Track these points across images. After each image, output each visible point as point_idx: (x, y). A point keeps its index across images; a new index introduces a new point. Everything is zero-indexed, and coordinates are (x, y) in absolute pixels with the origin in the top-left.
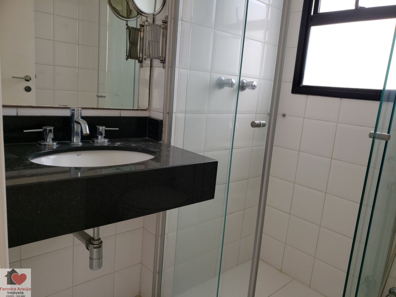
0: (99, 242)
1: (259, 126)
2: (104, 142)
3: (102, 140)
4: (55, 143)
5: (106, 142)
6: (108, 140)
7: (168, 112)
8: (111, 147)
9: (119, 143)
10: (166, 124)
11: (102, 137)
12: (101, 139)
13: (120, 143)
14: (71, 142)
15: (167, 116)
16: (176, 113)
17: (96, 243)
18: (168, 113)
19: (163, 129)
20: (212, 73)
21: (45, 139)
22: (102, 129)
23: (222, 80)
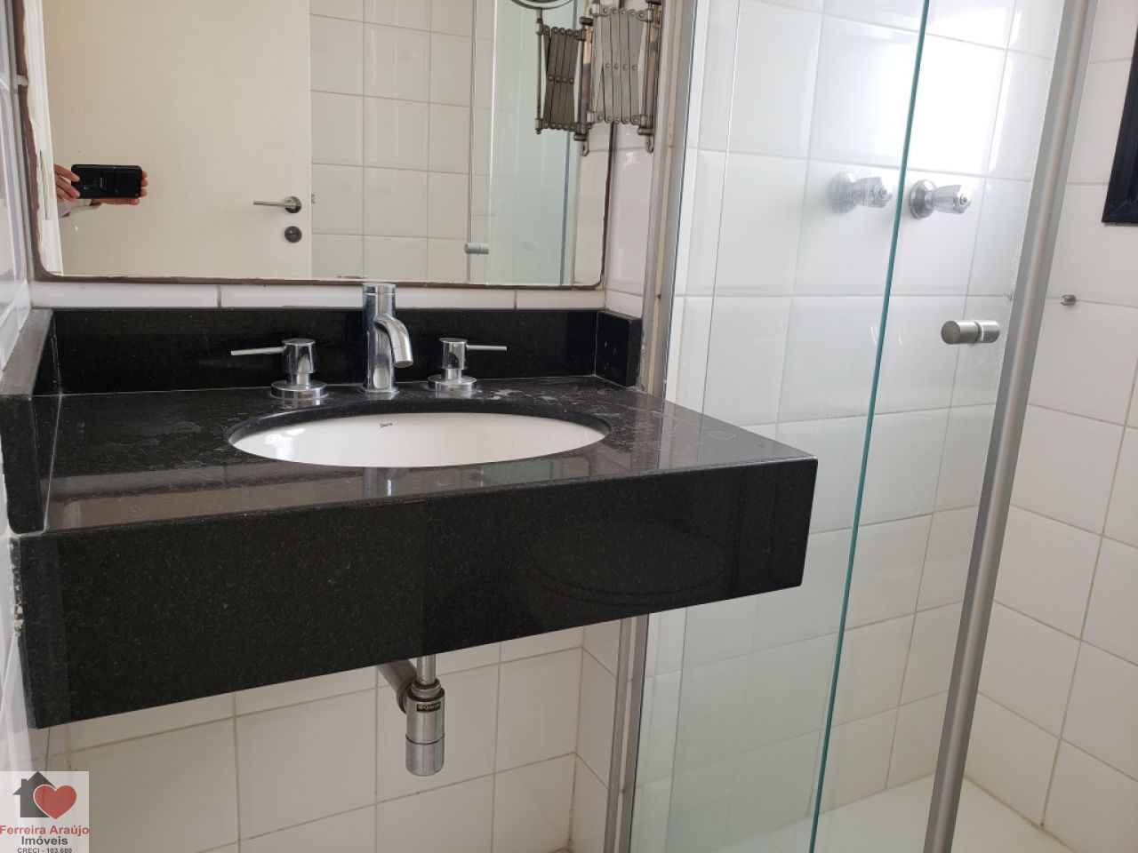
0: (435, 691)
1: (971, 337)
2: (463, 387)
3: (456, 382)
4: (318, 390)
5: (470, 389)
6: (475, 380)
7: (658, 292)
8: (478, 402)
9: (505, 393)
10: (651, 333)
11: (457, 372)
12: (453, 378)
13: (510, 391)
14: (365, 386)
15: (657, 305)
16: (685, 295)
17: (423, 694)
18: (659, 297)
19: (643, 347)
20: (812, 162)
21: (288, 377)
22: (457, 348)
23: (847, 185)
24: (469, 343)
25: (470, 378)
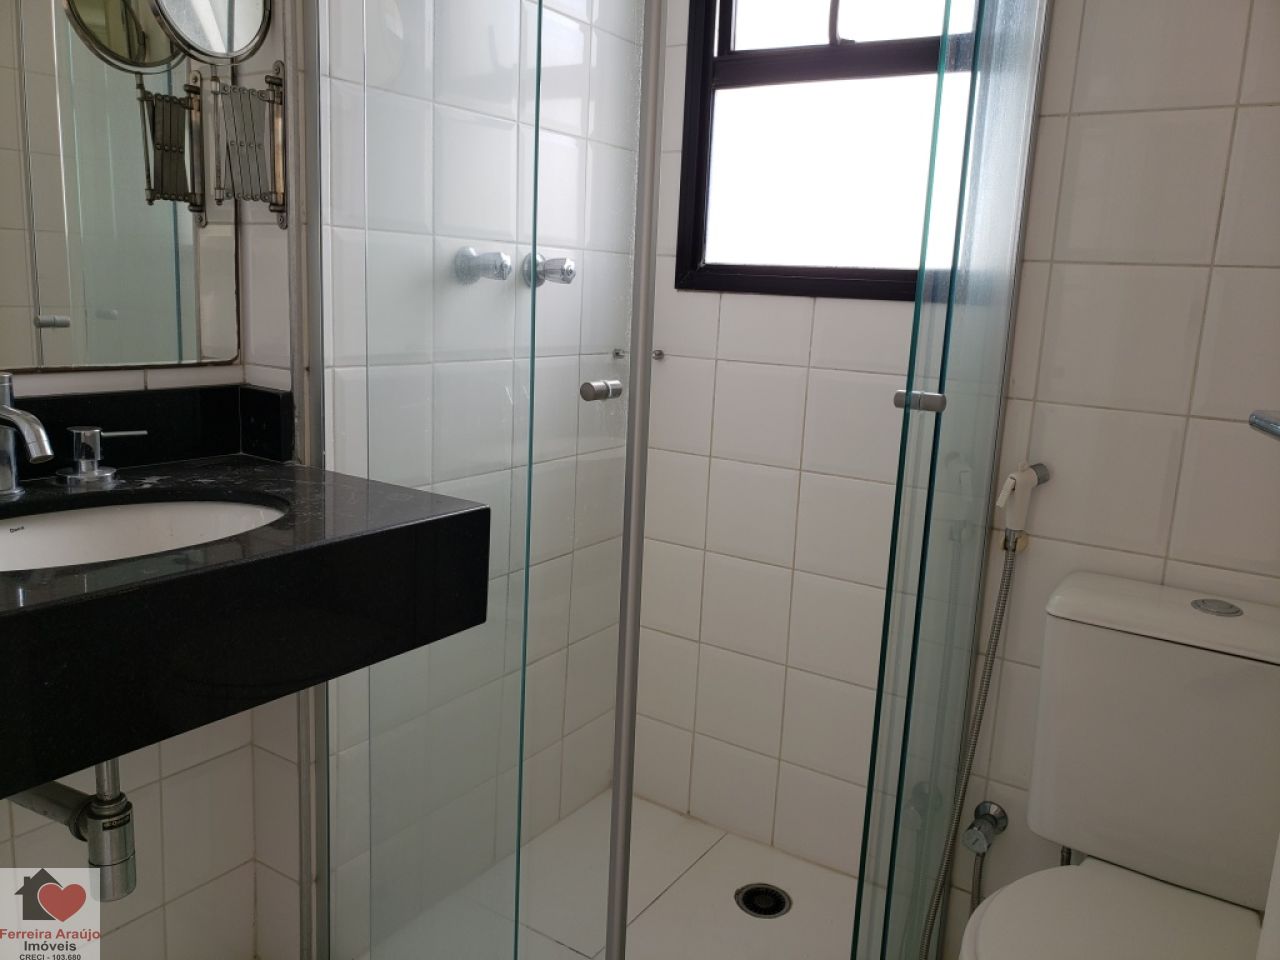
0: (121, 805)
1: (603, 394)
2: (102, 479)
3: (92, 474)
5: (110, 480)
6: (115, 470)
7: (306, 365)
9: (154, 480)
10: (303, 405)
11: (93, 463)
12: (88, 470)
13: (158, 478)
15: (306, 378)
16: (334, 366)
17: (108, 810)
18: (308, 369)
19: (296, 420)
20: (437, 237)
22: (90, 437)
23: (469, 258)
24: (104, 431)
25: (109, 469)
